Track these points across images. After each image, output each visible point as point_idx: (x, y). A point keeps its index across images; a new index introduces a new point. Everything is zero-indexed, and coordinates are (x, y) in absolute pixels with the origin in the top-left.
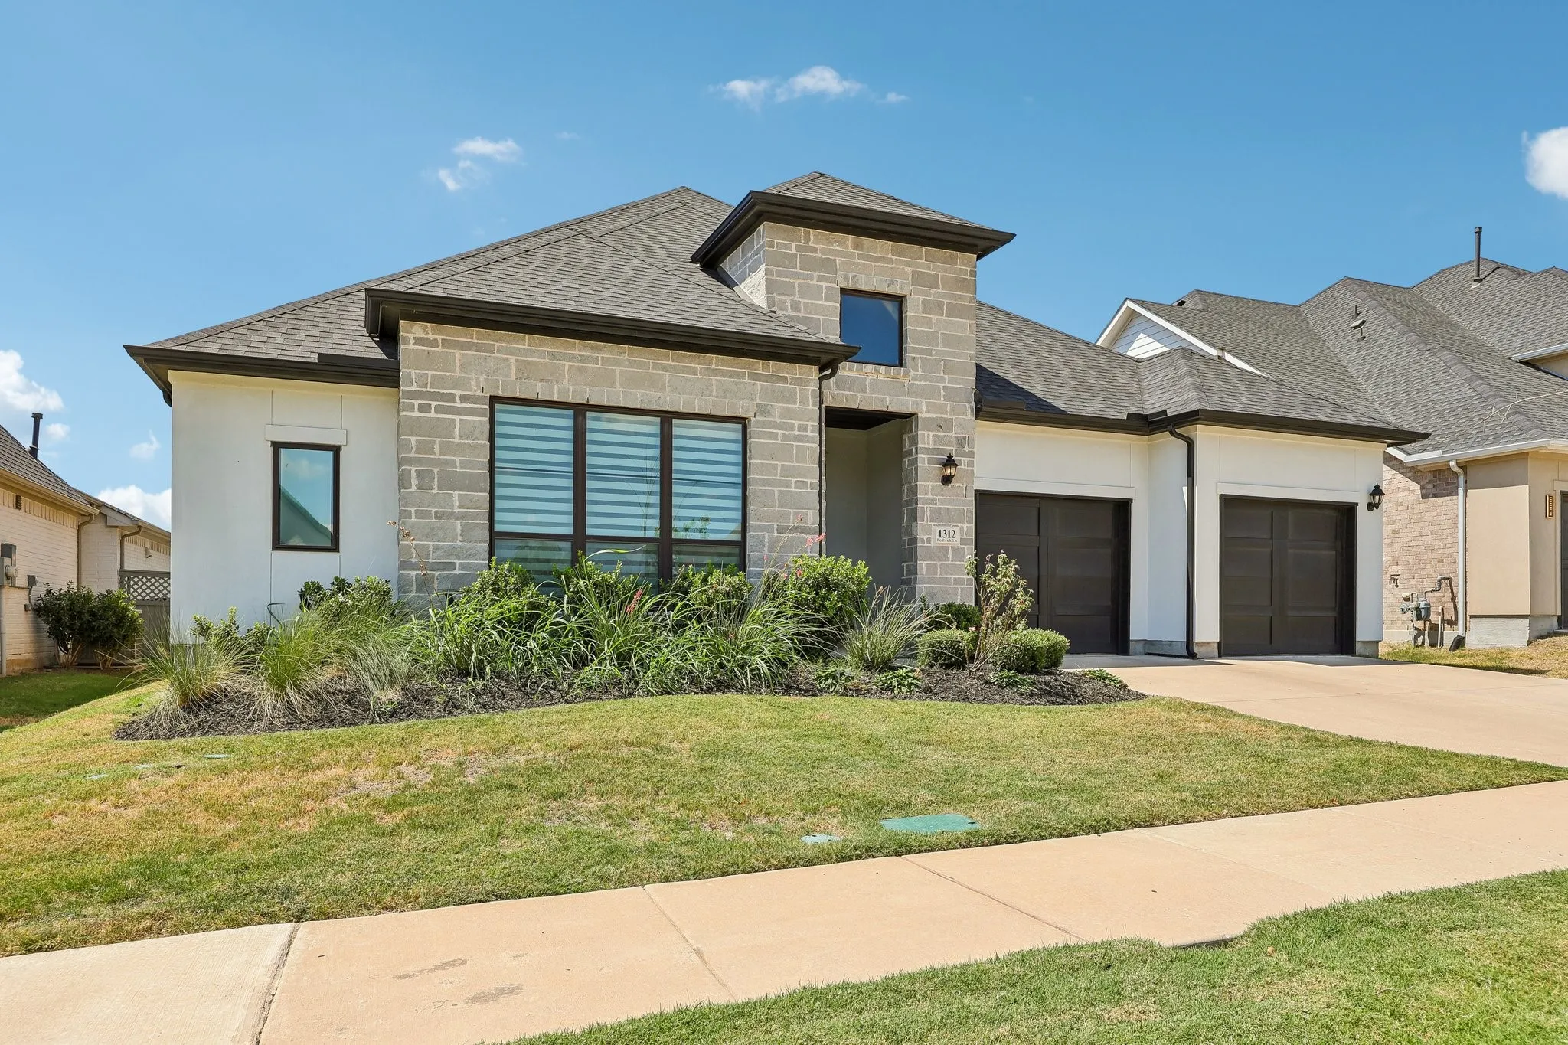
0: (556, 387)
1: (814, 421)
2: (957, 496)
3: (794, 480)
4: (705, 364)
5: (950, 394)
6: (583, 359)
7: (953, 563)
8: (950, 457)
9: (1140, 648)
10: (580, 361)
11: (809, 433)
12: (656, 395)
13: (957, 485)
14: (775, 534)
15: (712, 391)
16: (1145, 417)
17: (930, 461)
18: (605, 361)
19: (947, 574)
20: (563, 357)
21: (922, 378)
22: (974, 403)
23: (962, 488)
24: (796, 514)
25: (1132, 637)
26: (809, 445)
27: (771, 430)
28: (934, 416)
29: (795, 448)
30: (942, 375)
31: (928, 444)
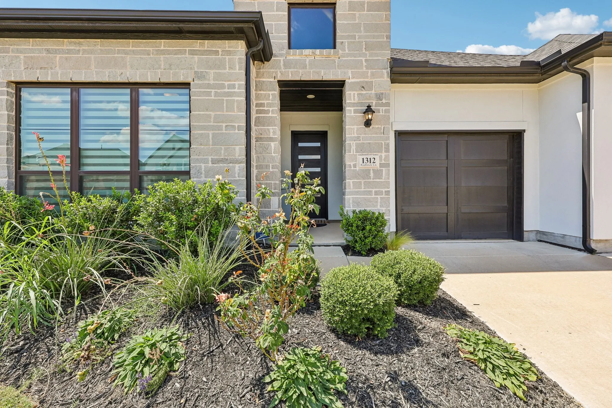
0: (49, 72)
1: (241, 81)
2: (376, 134)
3: (224, 125)
4: (156, 47)
5: (370, 64)
6: (69, 52)
7: (375, 180)
8: (369, 107)
9: (533, 236)
10: (67, 53)
11: (236, 90)
12: (119, 72)
13: (377, 126)
14: (210, 165)
15: (160, 65)
16: (538, 63)
17: (356, 111)
18: (84, 51)
19: (369, 188)
20: (56, 52)
21: (348, 55)
22: (389, 69)
23: (381, 128)
24: (225, 149)
25: (526, 228)
26: (236, 98)
27: (206, 90)
28: (358, 80)
29: (225, 102)
30: (364, 51)
31: (354, 99)
